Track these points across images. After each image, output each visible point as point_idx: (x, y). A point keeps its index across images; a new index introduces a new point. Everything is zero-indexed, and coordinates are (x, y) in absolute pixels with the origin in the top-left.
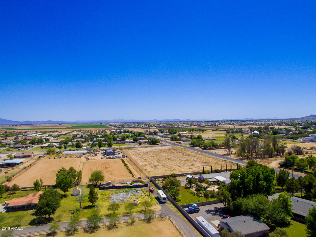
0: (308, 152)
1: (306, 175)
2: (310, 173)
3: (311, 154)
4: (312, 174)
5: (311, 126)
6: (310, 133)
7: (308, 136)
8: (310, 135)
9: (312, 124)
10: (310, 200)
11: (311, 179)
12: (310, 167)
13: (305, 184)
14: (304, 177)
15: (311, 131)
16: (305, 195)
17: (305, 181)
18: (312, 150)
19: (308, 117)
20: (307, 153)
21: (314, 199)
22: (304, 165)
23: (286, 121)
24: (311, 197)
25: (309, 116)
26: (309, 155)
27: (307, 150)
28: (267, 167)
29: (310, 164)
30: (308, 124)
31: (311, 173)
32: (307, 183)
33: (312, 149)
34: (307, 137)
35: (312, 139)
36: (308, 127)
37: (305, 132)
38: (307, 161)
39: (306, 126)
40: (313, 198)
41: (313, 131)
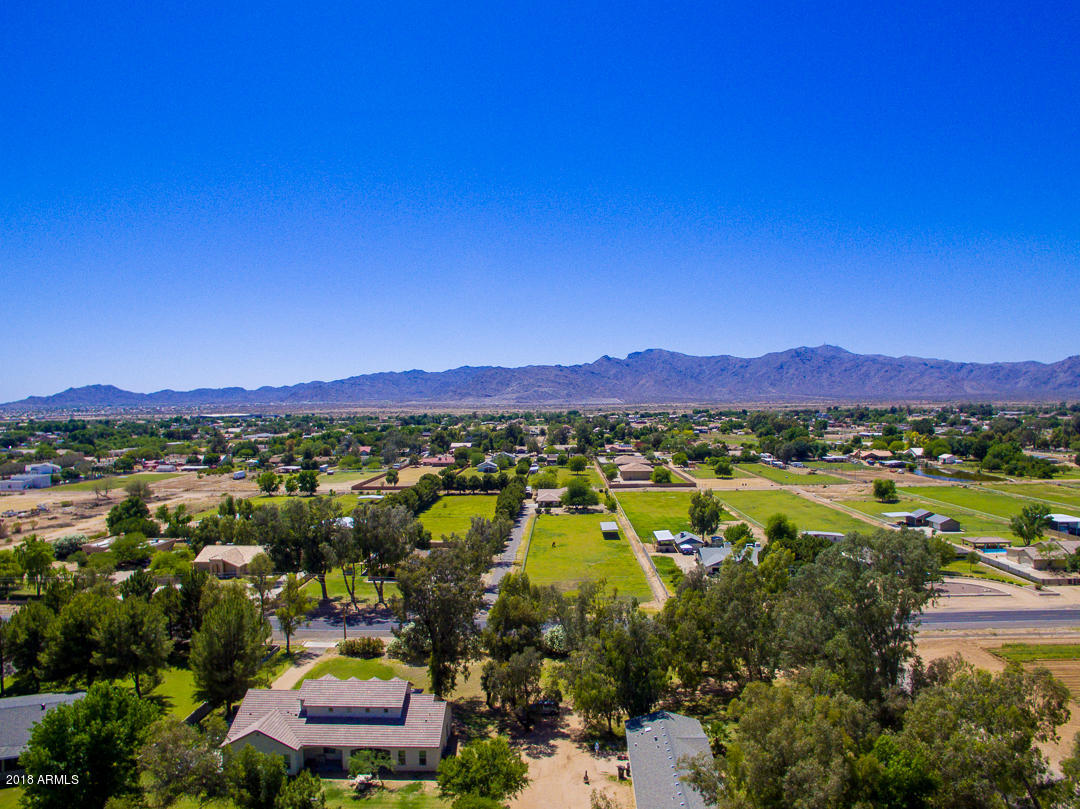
0: (24, 528)
1: (18, 608)
2: (34, 598)
3: (33, 533)
4: (38, 603)
5: (33, 435)
6: (30, 459)
7: (23, 471)
8: (28, 468)
9: (33, 429)
10: (36, 691)
11: (34, 620)
12: (32, 580)
13: (14, 644)
14: (12, 619)
15: (33, 451)
16: (16, 683)
17: (14, 631)
18: (36, 519)
19: (20, 405)
20: (18, 531)
21: (48, 684)
22: (8, 575)
24: (38, 681)
25: (21, 402)
26: (27, 535)
27: (20, 521)
29: (30, 568)
30: (21, 428)
31: (38, 598)
32: (22, 637)
33: (35, 513)
34: (18, 476)
35: (34, 481)
36: (22, 440)
37: (11, 457)
38: (20, 560)
39: (13, 437)
40: (45, 680)
41: (38, 453)
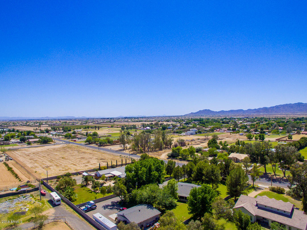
0: (190, 144)
1: (188, 163)
2: (191, 161)
3: (192, 145)
4: (192, 162)
5: (192, 122)
6: (191, 128)
7: (190, 131)
8: (191, 130)
9: (192, 120)
10: (191, 183)
11: (191, 166)
12: (191, 157)
13: (187, 171)
14: (187, 165)
15: (192, 126)
16: (187, 180)
17: (187, 168)
18: (192, 142)
20: (188, 145)
21: (193, 182)
22: (186, 155)
23: (172, 118)
24: (191, 181)
25: (190, 114)
26: (190, 146)
27: (189, 142)
28: (157, 159)
29: (191, 154)
30: (190, 120)
31: (192, 161)
32: (189, 170)
33: (192, 141)
34: (189, 131)
35: (192, 133)
36: (190, 123)
37: (187, 127)
38: (189, 151)
39: (188, 122)
40: (193, 181)
41: (193, 126)
